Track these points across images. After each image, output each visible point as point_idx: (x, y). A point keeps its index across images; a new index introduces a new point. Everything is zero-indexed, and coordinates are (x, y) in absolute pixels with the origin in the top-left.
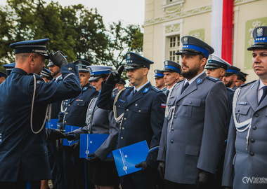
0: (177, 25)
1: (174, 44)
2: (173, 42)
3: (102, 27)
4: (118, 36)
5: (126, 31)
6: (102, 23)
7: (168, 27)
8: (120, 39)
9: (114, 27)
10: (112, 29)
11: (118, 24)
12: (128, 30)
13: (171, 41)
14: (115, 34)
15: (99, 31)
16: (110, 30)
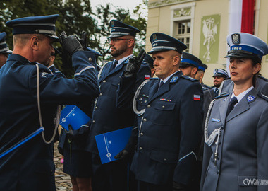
0: (188, 9)
1: (183, 30)
2: (182, 28)
3: (89, 9)
4: (105, 21)
5: (115, 16)
6: (89, 5)
7: (177, 11)
8: (107, 24)
9: (102, 11)
10: (100, 12)
11: (106, 7)
12: (117, 15)
13: (180, 27)
14: (103, 18)
15: (85, 14)
16: (97, 14)
